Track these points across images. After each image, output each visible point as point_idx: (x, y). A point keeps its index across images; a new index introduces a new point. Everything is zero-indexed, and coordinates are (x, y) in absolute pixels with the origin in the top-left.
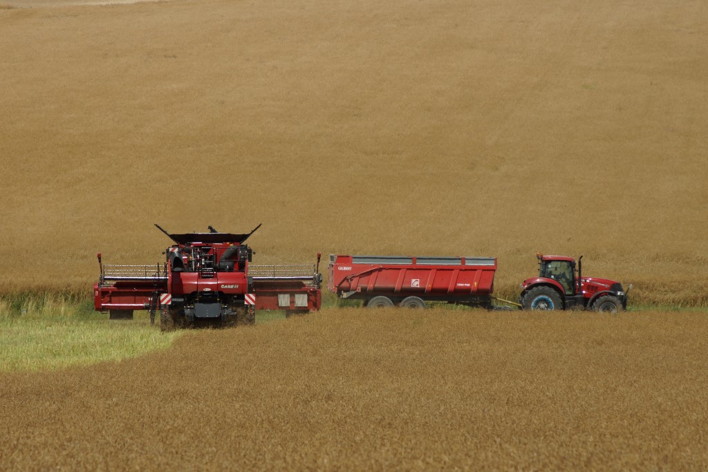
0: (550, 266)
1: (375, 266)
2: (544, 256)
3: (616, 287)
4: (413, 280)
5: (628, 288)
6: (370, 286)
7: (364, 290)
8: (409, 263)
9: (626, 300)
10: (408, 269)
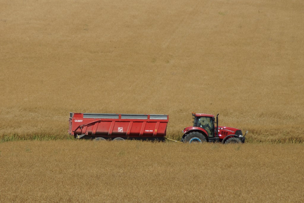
0: (199, 120)
1: (96, 119)
2: (196, 114)
3: (238, 132)
4: (119, 128)
5: (245, 133)
6: (94, 131)
7: (90, 134)
8: (117, 118)
9: (244, 140)
10: (116, 121)
